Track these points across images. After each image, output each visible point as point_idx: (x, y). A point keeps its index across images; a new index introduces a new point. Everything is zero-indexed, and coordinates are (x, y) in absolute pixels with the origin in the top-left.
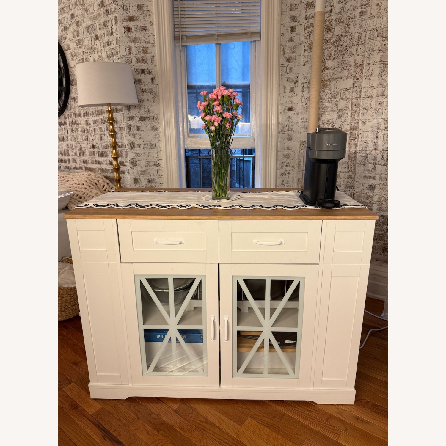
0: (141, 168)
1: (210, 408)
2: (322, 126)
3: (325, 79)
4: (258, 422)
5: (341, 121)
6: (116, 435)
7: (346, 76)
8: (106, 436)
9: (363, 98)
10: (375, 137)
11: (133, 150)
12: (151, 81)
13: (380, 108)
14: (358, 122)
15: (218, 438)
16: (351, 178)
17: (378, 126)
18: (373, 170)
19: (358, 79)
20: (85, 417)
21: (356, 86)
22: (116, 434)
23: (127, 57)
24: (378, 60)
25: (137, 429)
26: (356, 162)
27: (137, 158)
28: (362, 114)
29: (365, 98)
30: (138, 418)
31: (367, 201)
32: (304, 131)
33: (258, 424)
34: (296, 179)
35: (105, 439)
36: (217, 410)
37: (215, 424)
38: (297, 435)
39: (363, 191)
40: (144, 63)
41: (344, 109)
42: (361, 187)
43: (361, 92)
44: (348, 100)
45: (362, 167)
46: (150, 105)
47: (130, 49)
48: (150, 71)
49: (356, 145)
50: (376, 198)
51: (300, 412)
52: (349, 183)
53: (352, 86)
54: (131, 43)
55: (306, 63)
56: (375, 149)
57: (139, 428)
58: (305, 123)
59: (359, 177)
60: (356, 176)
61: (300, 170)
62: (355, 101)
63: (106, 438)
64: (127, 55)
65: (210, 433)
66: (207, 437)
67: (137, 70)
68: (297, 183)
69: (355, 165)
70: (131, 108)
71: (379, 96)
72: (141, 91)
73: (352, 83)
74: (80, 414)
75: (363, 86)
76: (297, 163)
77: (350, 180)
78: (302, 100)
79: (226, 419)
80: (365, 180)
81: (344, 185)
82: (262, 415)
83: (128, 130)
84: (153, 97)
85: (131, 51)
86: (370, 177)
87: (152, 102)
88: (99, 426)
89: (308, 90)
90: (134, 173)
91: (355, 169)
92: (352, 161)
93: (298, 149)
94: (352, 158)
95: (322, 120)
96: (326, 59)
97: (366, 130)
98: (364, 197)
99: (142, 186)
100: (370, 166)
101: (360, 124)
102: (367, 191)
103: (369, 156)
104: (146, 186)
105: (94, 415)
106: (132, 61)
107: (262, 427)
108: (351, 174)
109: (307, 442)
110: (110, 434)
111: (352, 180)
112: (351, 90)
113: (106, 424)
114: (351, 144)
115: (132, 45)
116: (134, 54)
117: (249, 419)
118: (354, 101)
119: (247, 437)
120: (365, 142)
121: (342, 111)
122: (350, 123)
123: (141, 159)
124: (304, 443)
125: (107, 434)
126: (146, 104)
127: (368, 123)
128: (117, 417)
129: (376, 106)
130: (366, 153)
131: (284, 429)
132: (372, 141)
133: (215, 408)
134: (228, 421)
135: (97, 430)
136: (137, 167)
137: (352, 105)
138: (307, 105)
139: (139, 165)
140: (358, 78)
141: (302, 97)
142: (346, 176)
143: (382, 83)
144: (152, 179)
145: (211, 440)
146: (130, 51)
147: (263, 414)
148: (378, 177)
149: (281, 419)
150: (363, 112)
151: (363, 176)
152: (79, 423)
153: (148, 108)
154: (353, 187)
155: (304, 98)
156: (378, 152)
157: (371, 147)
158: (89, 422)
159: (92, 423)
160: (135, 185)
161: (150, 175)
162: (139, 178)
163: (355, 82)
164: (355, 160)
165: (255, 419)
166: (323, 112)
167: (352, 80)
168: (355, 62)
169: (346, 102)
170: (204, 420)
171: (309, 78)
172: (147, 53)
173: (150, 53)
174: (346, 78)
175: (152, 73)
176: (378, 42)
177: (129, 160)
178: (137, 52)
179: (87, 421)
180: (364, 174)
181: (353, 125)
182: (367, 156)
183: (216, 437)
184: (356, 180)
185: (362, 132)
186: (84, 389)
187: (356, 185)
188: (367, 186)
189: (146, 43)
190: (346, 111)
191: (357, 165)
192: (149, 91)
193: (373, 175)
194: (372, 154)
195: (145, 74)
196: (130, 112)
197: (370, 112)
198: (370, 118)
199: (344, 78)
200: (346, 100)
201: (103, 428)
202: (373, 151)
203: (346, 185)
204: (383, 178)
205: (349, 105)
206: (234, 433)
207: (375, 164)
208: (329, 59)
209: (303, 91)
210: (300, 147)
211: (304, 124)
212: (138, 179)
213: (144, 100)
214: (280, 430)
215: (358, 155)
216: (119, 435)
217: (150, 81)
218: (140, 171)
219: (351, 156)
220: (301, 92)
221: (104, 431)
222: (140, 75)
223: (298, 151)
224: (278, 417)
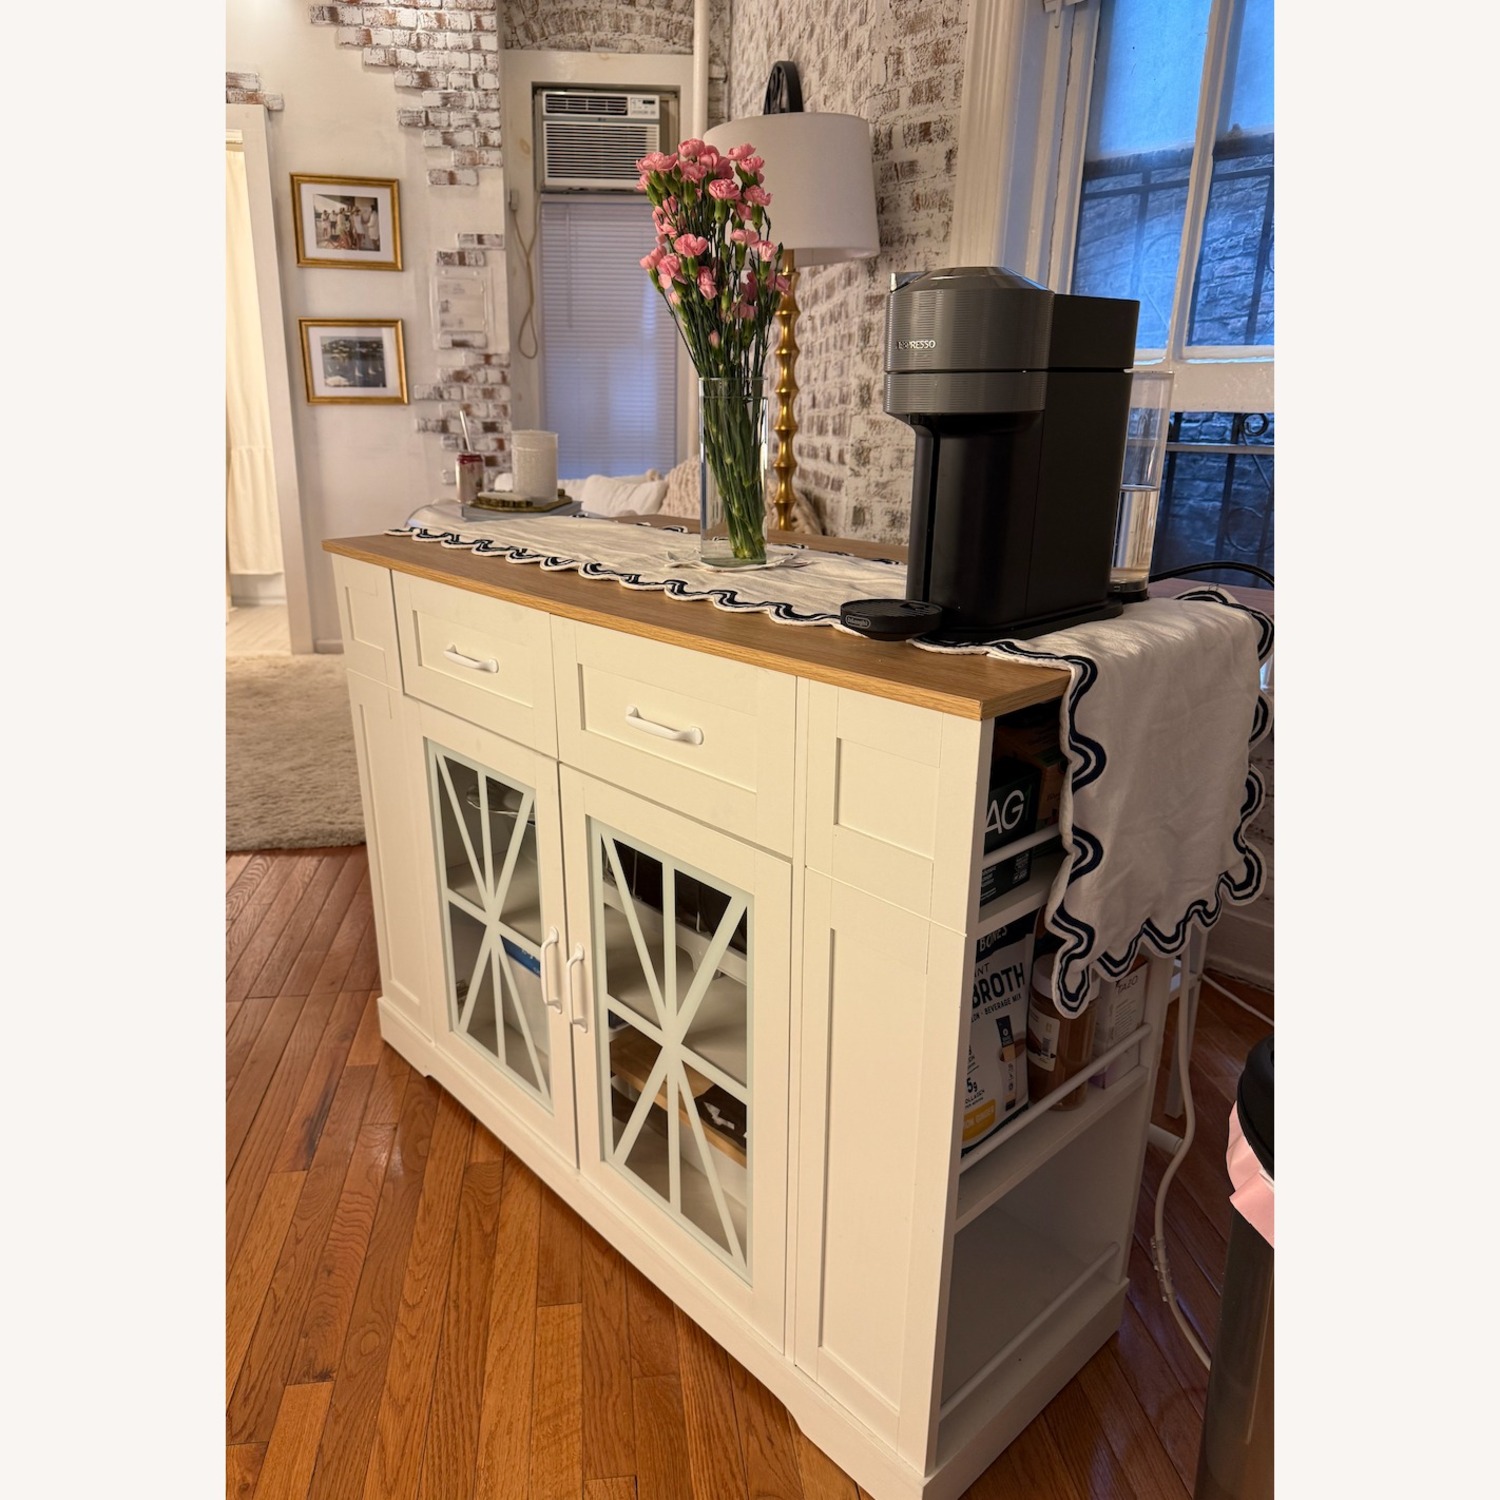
0: (878, 473)
1: (537, 1215)
4: (583, 1332)
6: (325, 1131)
8: (313, 1121)
11: (865, 411)
12: (945, 162)
15: (458, 1286)
20: (333, 1065)
22: (329, 1129)
23: (888, 87)
27: (873, 439)
30: (395, 1129)
33: (579, 1337)
36: (542, 1230)
37: (494, 1254)
38: (625, 1445)
40: (932, 101)
46: (934, 250)
47: (899, 58)
48: (948, 126)
51: (721, 1404)
54: (905, 35)
64: (889, 80)
65: (459, 1264)
66: (443, 1266)
67: (909, 129)
70: (879, 265)
72: (913, 205)
79: (534, 1264)
82: (616, 1327)
83: (861, 344)
84: (946, 220)
85: (901, 67)
87: (941, 238)
88: (327, 1095)
90: (857, 488)
99: (873, 533)
104: (883, 536)
105: (346, 1071)
106: (898, 102)
107: (575, 1349)
109: (623, 1485)
110: (322, 1122)
113: (339, 1100)
115: (907, 43)
116: (907, 75)
117: (577, 1308)
119: (515, 1339)
123: (884, 442)
124: (608, 1480)
125: (319, 1116)
126: (921, 250)
131: (614, 1404)
133: (543, 1223)
134: (529, 1272)
135: (317, 1100)
136: (869, 470)
139: (874, 464)
144: (902, 514)
145: (441, 1277)
146: (898, 66)
147: (624, 1327)
149: (645, 1375)
153: (926, 263)
158: (326, 1077)
159: (327, 1082)
160: (856, 530)
161: (898, 500)
162: (868, 508)
165: (588, 1316)
170: (488, 1228)
172: (945, 61)
173: (954, 62)
175: (953, 132)
177: (852, 445)
178: (917, 65)
179: (325, 1073)
183: (458, 1283)
189: (947, 26)
192: (937, 199)
195: (931, 141)
196: (874, 281)
201: (328, 1103)
206: (501, 1307)
212: (866, 510)
213: (917, 235)
214: (605, 1395)
216: (328, 1135)
217: (943, 163)
218: (873, 485)
221: (323, 1108)
222: (915, 148)
224: (643, 1365)
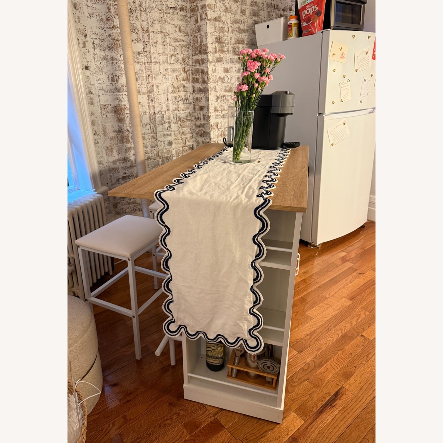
1: (297, 331)
2: (122, 88)
3: (117, 39)
4: (310, 310)
5: (139, 84)
6: (330, 397)
7: (136, 40)
8: (331, 405)
9: (154, 64)
10: (167, 99)
13: (167, 74)
14: (153, 86)
15: (325, 331)
16: (154, 138)
17: (167, 90)
18: (169, 129)
19: (146, 45)
20: (309, 427)
21: (146, 51)
22: (328, 396)
24: (159, 30)
25: (321, 380)
26: (155, 122)
28: (154, 78)
29: (155, 64)
30: (308, 379)
31: (168, 156)
32: (103, 94)
34: (104, 148)
35: (335, 406)
37: (313, 331)
39: (164, 148)
41: (139, 72)
42: (163, 145)
43: (151, 57)
44: (141, 63)
45: (161, 127)
49: (154, 108)
50: (174, 152)
52: (153, 143)
53: (143, 51)
55: (91, 16)
56: (168, 110)
57: (320, 379)
58: (103, 85)
59: (160, 136)
60: (158, 136)
61: (106, 137)
62: (148, 65)
63: (333, 405)
65: (321, 334)
66: (325, 337)
68: (106, 152)
69: (156, 126)
71: (164, 63)
73: (142, 48)
74: (304, 433)
75: (152, 52)
76: (101, 130)
77: (153, 140)
78: (95, 59)
79: (306, 324)
80: (164, 138)
81: (150, 146)
82: (303, 307)
86: (168, 135)
88: (320, 412)
89: (100, 47)
91: (156, 129)
92: (153, 122)
93: (100, 114)
94: (153, 119)
95: (120, 82)
96: (113, 17)
97: (159, 93)
98: (165, 153)
100: (167, 125)
101: (155, 87)
102: (167, 147)
103: (164, 116)
105: (305, 419)
107: (314, 309)
108: (153, 134)
110: (328, 401)
111: (155, 139)
112: (143, 55)
113: (317, 406)
114: (150, 106)
117: (307, 313)
118: (146, 65)
119: (323, 317)
120: (160, 103)
121: (138, 74)
122: (147, 86)
125: (328, 405)
127: (160, 87)
128: (308, 397)
129: (164, 72)
130: (162, 114)
132: (165, 103)
134: (309, 324)
135: (325, 413)
137: (145, 68)
138: (101, 65)
140: (147, 43)
141: (95, 55)
142: (150, 137)
143: (165, 52)
145: (327, 335)
148: (173, 133)
150: (155, 76)
151: (162, 134)
152: (317, 432)
154: (156, 146)
155: (97, 56)
156: (170, 112)
157: (165, 109)
158: (315, 422)
159: (316, 419)
163: (144, 47)
164: (155, 121)
166: (120, 74)
167: (142, 44)
168: (141, 27)
169: (140, 65)
170: (309, 337)
171: (99, 33)
174: (136, 42)
176: (156, 13)
179: (314, 425)
180: (163, 133)
181: (149, 88)
182: (163, 116)
184: (158, 139)
185: (157, 95)
186: (263, 435)
187: (159, 143)
188: (166, 143)
190: (141, 75)
191: (157, 125)
193: (169, 133)
194: (166, 114)
197: (160, 77)
198: (161, 82)
199: (135, 41)
200: (139, 63)
201: (322, 408)
202: (167, 112)
203: (151, 145)
204: (176, 134)
205: (143, 69)
206: (319, 323)
207: (169, 123)
208: (116, 17)
209: (94, 48)
210: (101, 113)
211: (101, 86)
215: (157, 116)
216: (329, 394)
219: (152, 118)
220: (92, 48)
221: (325, 407)
223: (101, 116)
